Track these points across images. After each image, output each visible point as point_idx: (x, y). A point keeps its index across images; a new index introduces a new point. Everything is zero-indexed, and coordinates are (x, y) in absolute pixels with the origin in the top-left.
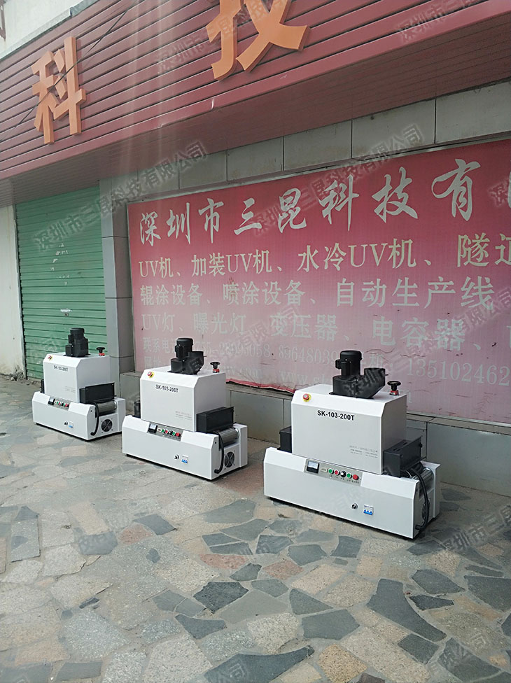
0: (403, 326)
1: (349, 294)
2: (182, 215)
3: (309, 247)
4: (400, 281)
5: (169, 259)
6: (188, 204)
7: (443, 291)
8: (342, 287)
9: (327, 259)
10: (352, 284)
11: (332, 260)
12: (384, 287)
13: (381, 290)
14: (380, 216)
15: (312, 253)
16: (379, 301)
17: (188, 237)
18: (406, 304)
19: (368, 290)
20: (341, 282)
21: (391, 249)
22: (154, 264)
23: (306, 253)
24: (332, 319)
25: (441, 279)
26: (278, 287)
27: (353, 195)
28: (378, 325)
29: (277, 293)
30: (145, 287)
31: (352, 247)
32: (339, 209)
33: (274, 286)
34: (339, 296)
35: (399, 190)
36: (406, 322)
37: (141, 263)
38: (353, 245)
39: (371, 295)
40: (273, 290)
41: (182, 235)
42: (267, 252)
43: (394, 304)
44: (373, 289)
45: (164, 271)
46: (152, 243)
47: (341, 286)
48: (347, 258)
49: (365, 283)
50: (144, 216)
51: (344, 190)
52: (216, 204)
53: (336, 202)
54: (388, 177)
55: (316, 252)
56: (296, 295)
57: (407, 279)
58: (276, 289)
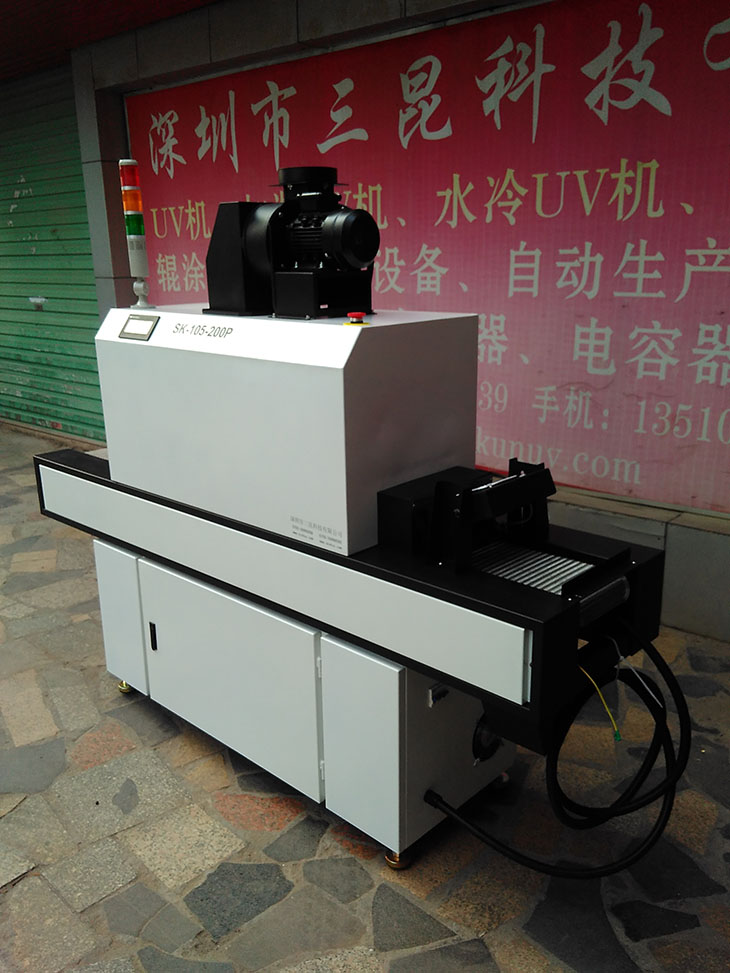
0: (633, 336)
1: (530, 271)
2: (222, 116)
3: (456, 177)
4: (630, 247)
5: (202, 204)
6: (232, 94)
7: (714, 268)
8: (519, 259)
9: (491, 202)
10: (537, 253)
11: (500, 204)
12: (599, 259)
13: (592, 265)
14: (597, 111)
15: (463, 190)
16: (589, 286)
17: (235, 159)
18: (639, 293)
19: (567, 265)
20: (517, 249)
21: (617, 180)
22: (177, 212)
23: (452, 189)
24: (497, 323)
25: (712, 242)
26: (399, 259)
27: (543, 68)
28: (585, 336)
29: (397, 271)
30: (163, 257)
31: (540, 177)
32: (514, 97)
33: (392, 255)
34: (513, 278)
35: (635, 56)
36: (638, 330)
37: (154, 211)
38: (542, 172)
39: (574, 275)
40: (391, 264)
41: (224, 155)
42: (379, 188)
43: (617, 294)
44: (576, 264)
45: (195, 225)
46: (171, 173)
47: (517, 257)
48: (529, 200)
49: (562, 252)
50: (154, 118)
51: (525, 57)
52: (282, 92)
53: (511, 82)
54: (615, 27)
55: (470, 187)
56: (433, 274)
57: (643, 243)
58: (396, 262)
